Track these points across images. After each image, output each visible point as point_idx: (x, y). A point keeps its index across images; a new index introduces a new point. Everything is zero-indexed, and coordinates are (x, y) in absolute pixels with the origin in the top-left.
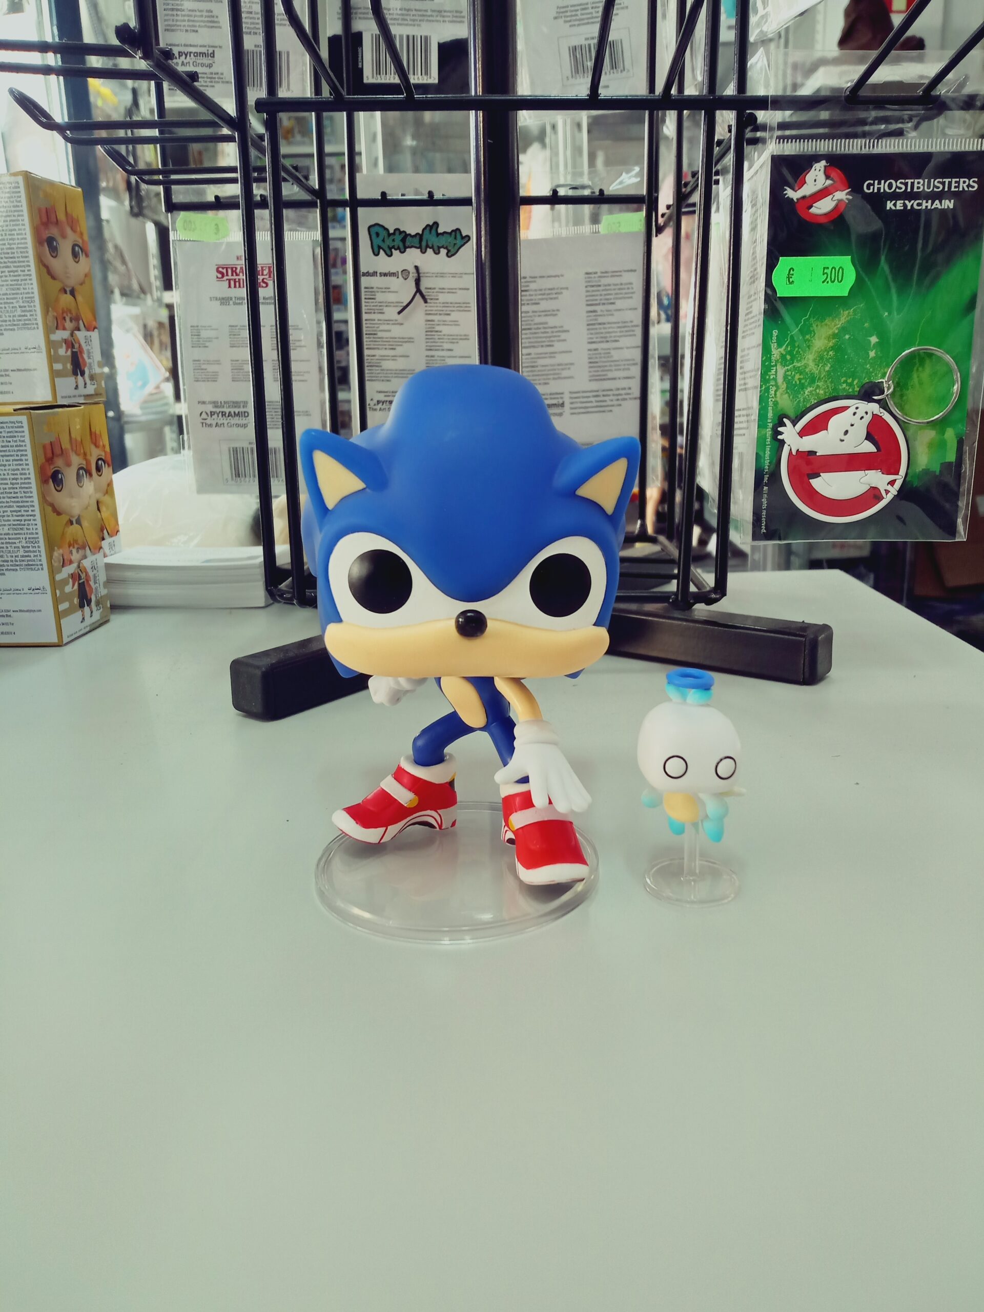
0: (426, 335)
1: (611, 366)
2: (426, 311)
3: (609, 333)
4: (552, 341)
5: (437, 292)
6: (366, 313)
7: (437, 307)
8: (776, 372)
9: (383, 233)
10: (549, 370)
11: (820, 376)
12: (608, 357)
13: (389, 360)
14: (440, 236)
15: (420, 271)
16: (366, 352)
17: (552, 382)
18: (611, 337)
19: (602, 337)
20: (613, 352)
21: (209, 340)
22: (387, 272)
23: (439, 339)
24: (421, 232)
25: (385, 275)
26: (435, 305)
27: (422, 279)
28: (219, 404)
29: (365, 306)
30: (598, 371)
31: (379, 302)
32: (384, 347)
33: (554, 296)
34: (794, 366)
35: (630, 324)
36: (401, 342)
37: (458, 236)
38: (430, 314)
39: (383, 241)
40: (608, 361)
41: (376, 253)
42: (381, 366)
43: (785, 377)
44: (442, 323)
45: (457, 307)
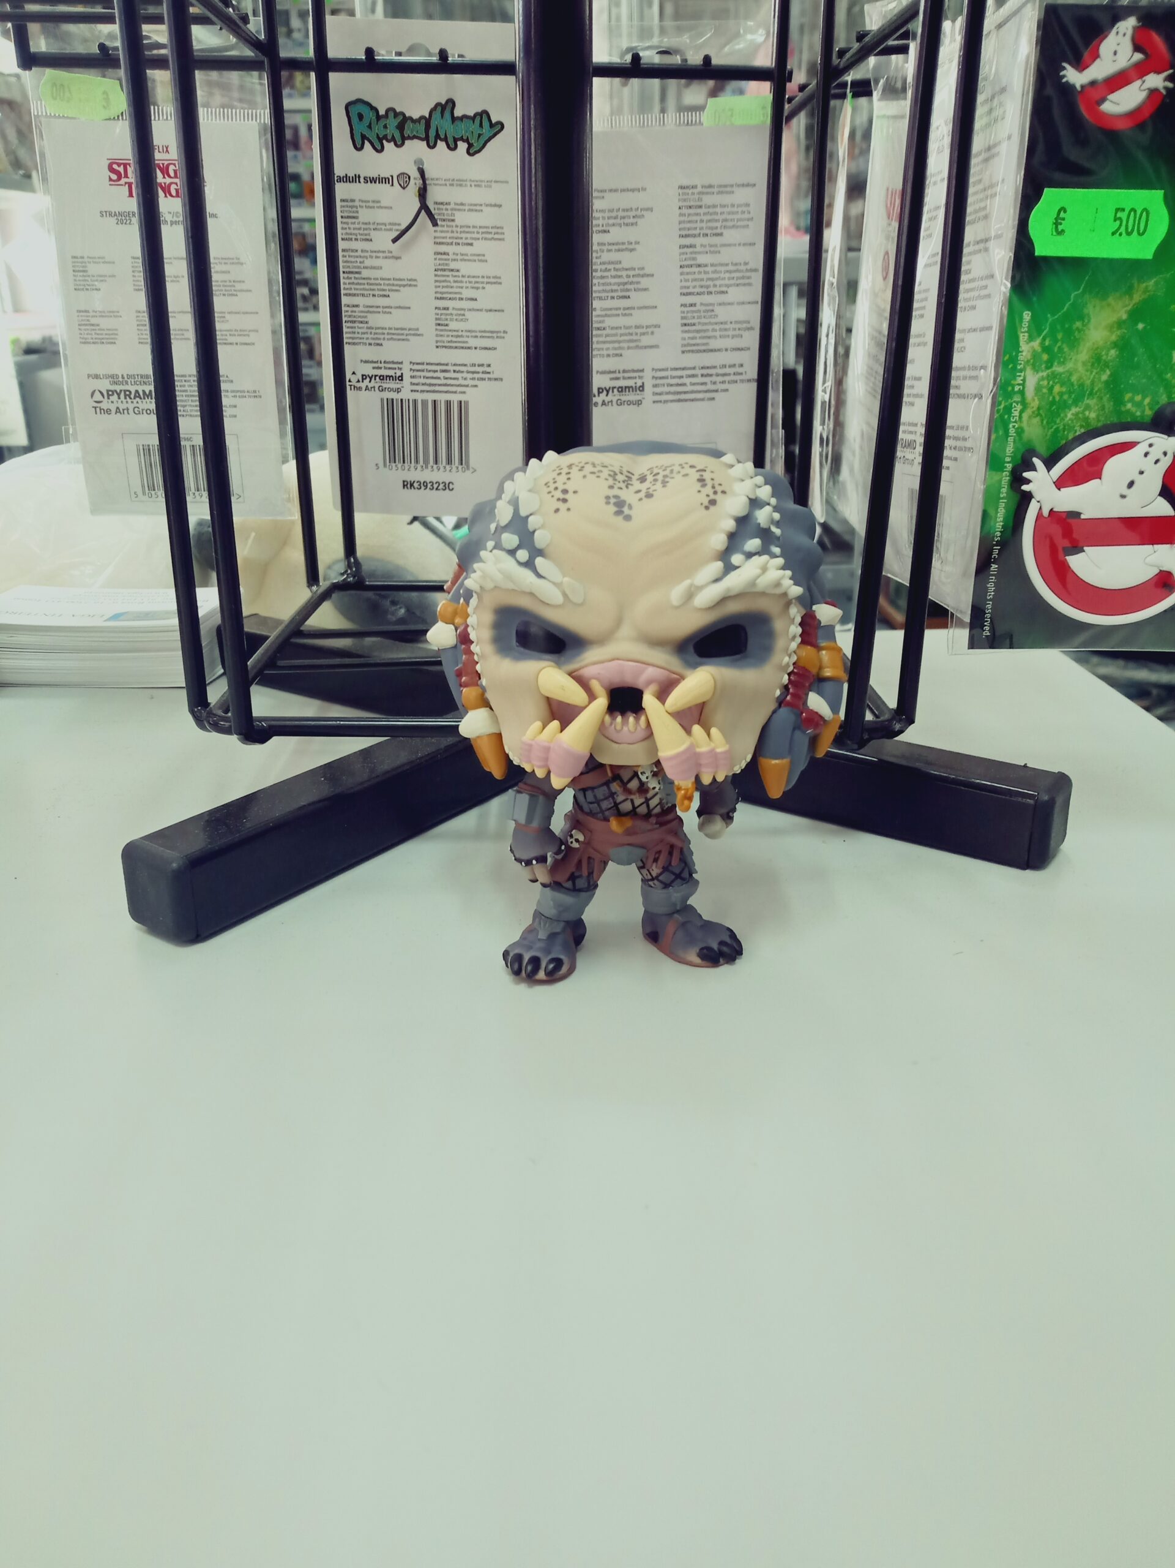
0: (436, 275)
1: (714, 330)
2: (435, 238)
3: (712, 279)
4: (628, 290)
5: (452, 209)
6: (342, 239)
7: (452, 232)
8: (1024, 380)
9: (369, 115)
10: (622, 335)
11: (1092, 389)
12: (710, 317)
13: (379, 312)
14: (458, 123)
15: (426, 176)
16: (344, 300)
17: (626, 353)
18: (715, 286)
19: (702, 287)
20: (718, 310)
21: (102, 278)
22: (375, 175)
23: (455, 282)
24: (427, 116)
25: (373, 180)
26: (450, 229)
27: (428, 187)
28: (121, 379)
29: (342, 228)
30: (695, 338)
31: (363, 223)
32: (371, 293)
33: (632, 220)
34: (1053, 373)
35: (743, 267)
36: (397, 285)
37: (486, 123)
38: (441, 243)
39: (370, 127)
40: (710, 323)
41: (359, 146)
42: (367, 322)
43: (1038, 389)
44: (459, 257)
45: (483, 233)
